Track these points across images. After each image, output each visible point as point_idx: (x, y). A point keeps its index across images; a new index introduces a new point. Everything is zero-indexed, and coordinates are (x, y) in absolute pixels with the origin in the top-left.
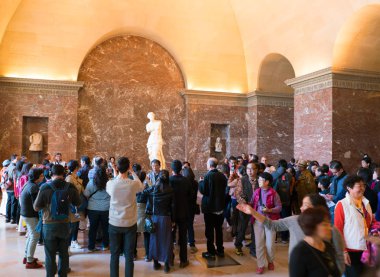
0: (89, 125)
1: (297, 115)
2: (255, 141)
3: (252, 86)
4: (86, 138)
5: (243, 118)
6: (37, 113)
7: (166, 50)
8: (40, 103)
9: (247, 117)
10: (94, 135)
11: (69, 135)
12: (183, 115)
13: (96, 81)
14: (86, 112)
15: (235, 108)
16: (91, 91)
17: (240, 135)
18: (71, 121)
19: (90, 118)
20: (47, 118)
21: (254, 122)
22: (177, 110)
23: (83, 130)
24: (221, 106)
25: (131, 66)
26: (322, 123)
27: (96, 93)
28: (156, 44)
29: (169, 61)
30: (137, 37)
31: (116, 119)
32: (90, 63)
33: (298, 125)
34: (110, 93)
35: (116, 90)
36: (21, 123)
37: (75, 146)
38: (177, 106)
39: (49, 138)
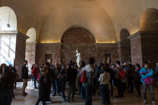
0: (65, 56)
1: (132, 49)
2: (120, 59)
3: (119, 40)
4: (64, 60)
5: (116, 51)
6: (49, 53)
7: (88, 31)
8: (50, 50)
9: (118, 51)
10: (66, 59)
11: (58, 59)
12: (95, 51)
13: (67, 42)
14: (64, 52)
15: (113, 48)
16: (65, 45)
17: (116, 57)
18: (59, 55)
19: (65, 54)
20: (52, 54)
21: (120, 52)
22: (93, 50)
23: (63, 58)
24: (108, 48)
25: (77, 37)
26: (139, 51)
27: (67, 46)
28: (85, 29)
29: (90, 34)
30: (79, 28)
31: (73, 53)
32: (65, 37)
33: (132, 52)
34: (71, 45)
35: (73, 45)
36: (45, 56)
37: (60, 62)
38: (93, 49)
39: (53, 60)
